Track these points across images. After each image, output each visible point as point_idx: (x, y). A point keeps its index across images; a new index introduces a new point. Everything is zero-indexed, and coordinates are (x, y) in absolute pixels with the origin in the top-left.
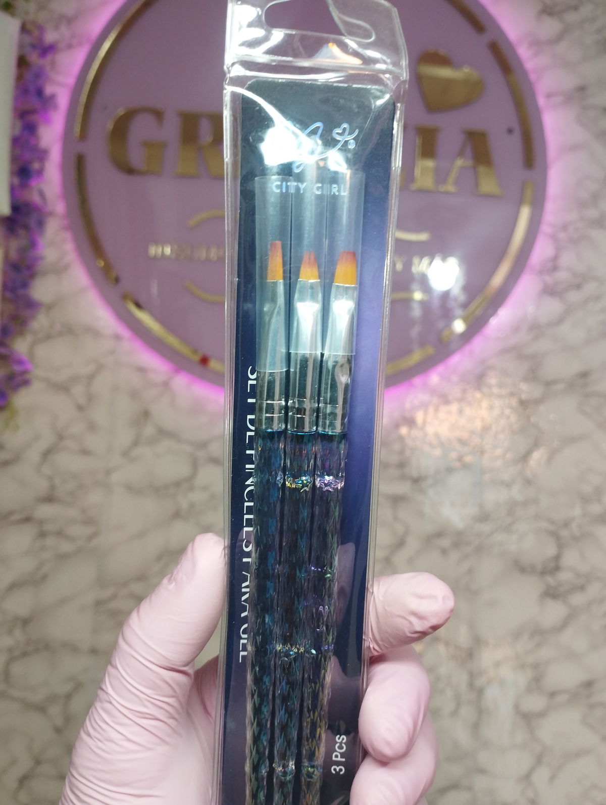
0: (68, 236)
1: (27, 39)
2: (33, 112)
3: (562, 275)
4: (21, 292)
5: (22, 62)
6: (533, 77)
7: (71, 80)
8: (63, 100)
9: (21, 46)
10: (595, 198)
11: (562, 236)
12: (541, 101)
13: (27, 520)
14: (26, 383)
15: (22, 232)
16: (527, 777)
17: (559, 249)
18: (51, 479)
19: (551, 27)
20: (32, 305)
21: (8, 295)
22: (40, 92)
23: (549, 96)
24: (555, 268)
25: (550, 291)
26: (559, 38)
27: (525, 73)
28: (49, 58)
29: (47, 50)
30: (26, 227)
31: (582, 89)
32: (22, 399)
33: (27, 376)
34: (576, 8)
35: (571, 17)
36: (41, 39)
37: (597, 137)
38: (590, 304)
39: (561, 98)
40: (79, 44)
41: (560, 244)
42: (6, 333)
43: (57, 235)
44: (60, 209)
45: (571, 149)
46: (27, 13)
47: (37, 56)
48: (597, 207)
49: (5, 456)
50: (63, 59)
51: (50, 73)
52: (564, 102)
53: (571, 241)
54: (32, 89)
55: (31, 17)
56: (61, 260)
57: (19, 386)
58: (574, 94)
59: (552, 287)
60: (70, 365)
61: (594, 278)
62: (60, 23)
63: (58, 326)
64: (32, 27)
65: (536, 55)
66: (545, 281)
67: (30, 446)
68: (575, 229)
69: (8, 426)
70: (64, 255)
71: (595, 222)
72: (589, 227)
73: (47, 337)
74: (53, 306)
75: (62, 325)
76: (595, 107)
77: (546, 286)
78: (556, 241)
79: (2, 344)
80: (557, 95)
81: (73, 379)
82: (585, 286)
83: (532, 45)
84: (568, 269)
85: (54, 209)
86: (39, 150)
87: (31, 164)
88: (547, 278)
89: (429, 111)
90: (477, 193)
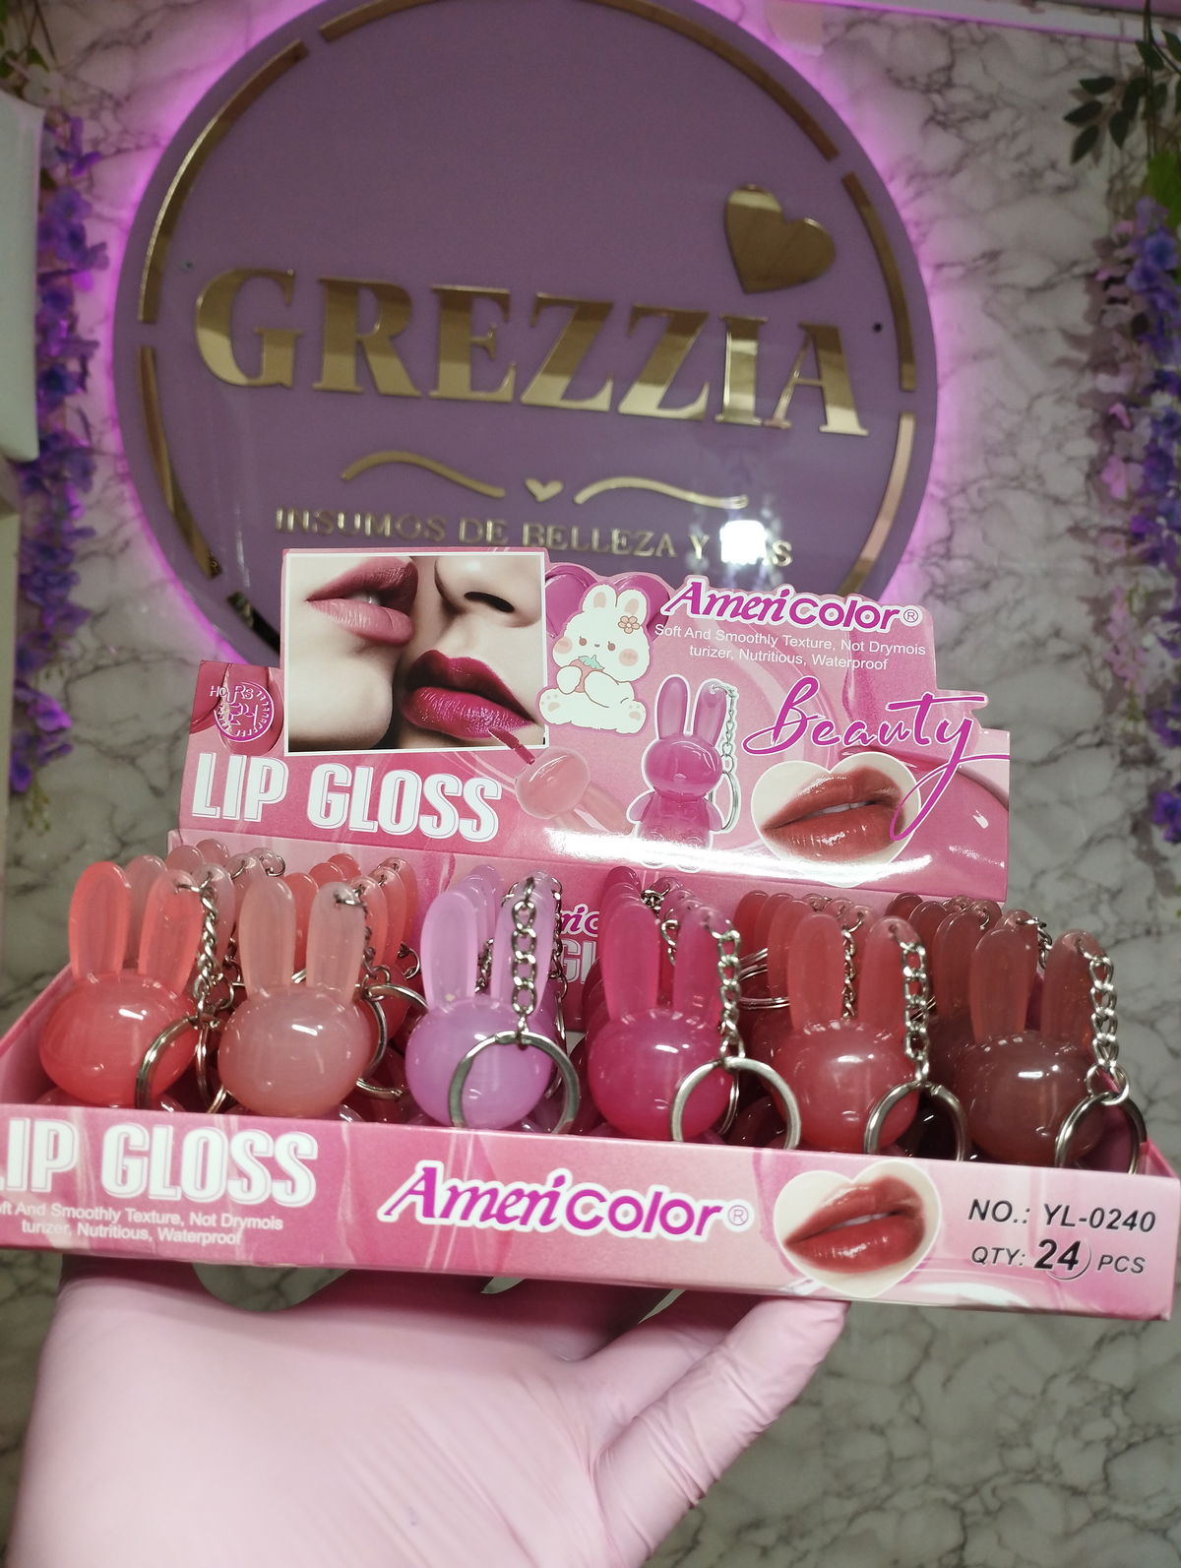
0: (126, 490)
1: (53, 143)
2: (69, 272)
3: (958, 566)
4: (56, 592)
5: (46, 181)
6: (913, 234)
7: (127, 215)
8: (115, 253)
9: (45, 154)
10: (1010, 436)
11: (958, 502)
12: (927, 275)
14: (64, 749)
15: (47, 483)
16: (909, 1378)
17: (952, 523)
19: (944, 147)
20: (74, 616)
21: (33, 597)
22: (77, 238)
23: (939, 267)
24: (948, 555)
25: (940, 593)
26: (957, 168)
27: (901, 227)
28: (85, 175)
29: (84, 162)
30: (56, 477)
31: (992, 255)
32: (53, 777)
33: (61, 738)
34: (985, 116)
35: (977, 131)
36: (74, 138)
37: (1015, 336)
38: (1003, 614)
39: (958, 271)
40: (139, 148)
41: (955, 516)
42: (25, 662)
43: (105, 488)
44: (110, 441)
45: (975, 358)
46: (47, 91)
47: (68, 171)
48: (1014, 454)
49: (24, 877)
50: (107, 173)
51: (86, 197)
52: (963, 277)
53: (974, 510)
54: (63, 231)
55: (55, 98)
56: (114, 532)
57: (49, 755)
58: (980, 262)
59: (944, 587)
60: (136, 717)
61: (1011, 573)
62: (101, 107)
63: (113, 651)
64: (58, 118)
65: (919, 194)
66: (932, 577)
67: (67, 859)
68: (980, 492)
69: (31, 825)
70: (122, 524)
71: (1013, 479)
72: (1003, 487)
73: (90, 667)
74: (103, 614)
75: (120, 649)
76: (1013, 287)
77: (934, 584)
78: (950, 511)
79: (20, 684)
80: (952, 265)
81: (142, 742)
82: (995, 584)
83: (911, 178)
84: (969, 557)
85: (99, 441)
86: (79, 341)
87: (63, 366)
88: (936, 572)
89: (746, 291)
90: (824, 429)
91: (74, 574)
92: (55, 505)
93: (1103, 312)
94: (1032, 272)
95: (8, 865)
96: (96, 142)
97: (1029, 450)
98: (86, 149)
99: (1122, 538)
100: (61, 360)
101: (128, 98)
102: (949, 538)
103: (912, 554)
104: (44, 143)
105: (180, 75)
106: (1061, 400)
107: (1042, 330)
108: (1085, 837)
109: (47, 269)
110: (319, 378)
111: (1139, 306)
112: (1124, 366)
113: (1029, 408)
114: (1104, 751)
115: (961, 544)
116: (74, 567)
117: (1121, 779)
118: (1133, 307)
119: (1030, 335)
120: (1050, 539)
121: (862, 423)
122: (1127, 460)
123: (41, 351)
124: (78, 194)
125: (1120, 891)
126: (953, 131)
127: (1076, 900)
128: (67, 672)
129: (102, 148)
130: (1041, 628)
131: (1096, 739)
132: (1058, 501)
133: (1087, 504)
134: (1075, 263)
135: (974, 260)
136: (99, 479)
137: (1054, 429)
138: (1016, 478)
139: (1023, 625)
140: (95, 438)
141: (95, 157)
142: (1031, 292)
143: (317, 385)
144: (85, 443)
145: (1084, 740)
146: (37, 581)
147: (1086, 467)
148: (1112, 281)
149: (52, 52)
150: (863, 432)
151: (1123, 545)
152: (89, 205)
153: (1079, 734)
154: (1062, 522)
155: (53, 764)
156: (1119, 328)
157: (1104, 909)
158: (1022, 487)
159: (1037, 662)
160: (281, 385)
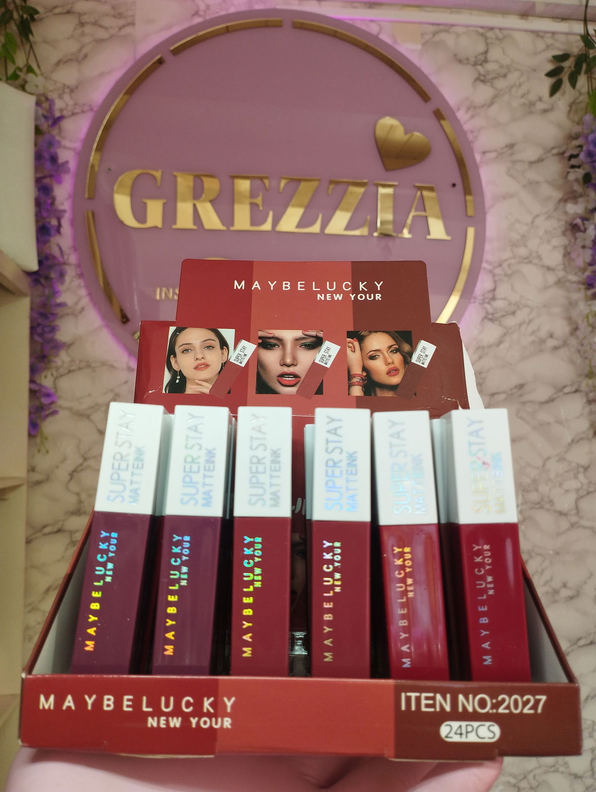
0: (80, 282)
1: (41, 112)
2: (51, 176)
3: (499, 304)
4: (48, 336)
5: (38, 131)
6: (470, 137)
7: (77, 145)
8: (72, 165)
9: (37, 118)
10: (523, 236)
11: (498, 271)
12: (478, 157)
13: (59, 531)
14: (55, 412)
15: (43, 281)
17: (495, 282)
18: (78, 494)
19: (485, 92)
20: (57, 346)
21: (37, 338)
22: (54, 159)
23: (484, 153)
24: (494, 298)
25: (490, 318)
26: (492, 103)
28: (57, 127)
29: (56, 121)
30: (47, 278)
31: (511, 146)
32: (49, 426)
33: (54, 407)
34: (505, 76)
35: (501, 84)
36: (51, 109)
37: (524, 186)
38: (524, 327)
39: (493, 155)
40: (83, 112)
41: (497, 278)
42: (34, 370)
43: (71, 281)
44: (73, 259)
45: (504, 198)
46: (37, 86)
47: (49, 126)
48: (526, 246)
49: (36, 477)
50: (68, 125)
51: (57, 138)
52: (497, 157)
53: (506, 275)
54: (46, 155)
55: (41, 90)
56: (76, 303)
57: (47, 416)
58: (505, 150)
59: (493, 314)
60: (89, 395)
61: (526, 306)
62: (64, 92)
63: (77, 362)
64: (43, 99)
65: (472, 117)
66: (486, 309)
67: (58, 467)
68: (509, 266)
69: (39, 451)
70: (79, 300)
71: (525, 259)
72: (520, 263)
73: (67, 371)
74: (72, 344)
75: (81, 361)
76: (522, 161)
77: (487, 313)
78: (494, 275)
79: (32, 381)
80: (490, 151)
81: (93, 407)
82: (519, 313)
83: (468, 109)
84: (505, 299)
85: (68, 259)
86: (56, 211)
87: (49, 223)
88: (488, 306)
89: (387, 168)
90: (428, 237)
91: (57, 326)
92: (47, 291)
93: (568, 173)
94: (532, 153)
95: (28, 471)
96: (61, 110)
97: (533, 244)
98: (57, 114)
99: (583, 287)
100: (48, 220)
101: (77, 88)
102: (494, 290)
103: (475, 298)
104: (36, 113)
105: (102, 75)
106: (549, 217)
107: (538, 183)
108: (569, 440)
109: (39, 175)
110: (175, 223)
111: (587, 168)
112: (580, 200)
113: (533, 222)
114: (577, 395)
115: (500, 292)
116: (58, 322)
117: (587, 409)
118: (584, 169)
119: (531, 186)
120: (546, 288)
121: (448, 233)
122: (584, 247)
123: (38, 216)
124: (53, 136)
125: (588, 467)
126: (489, 84)
127: (566, 472)
128: (55, 374)
129: (65, 113)
130: (543, 333)
131: (574, 389)
132: (549, 269)
133: (565, 269)
134: (553, 148)
135: (502, 149)
136: (68, 278)
137: (546, 232)
138: (527, 258)
139: (533, 333)
140: (66, 257)
141: (61, 118)
142: (532, 163)
143: (174, 227)
144: (61, 259)
145: (567, 390)
146: (39, 330)
147: (562, 251)
148: (572, 157)
149: (39, 67)
150: (449, 238)
151: (583, 290)
152: (59, 142)
153: (565, 387)
154: (551, 278)
155: (50, 419)
156: (577, 180)
157: (581, 476)
158: (530, 262)
159: (541, 351)
160: (156, 227)
